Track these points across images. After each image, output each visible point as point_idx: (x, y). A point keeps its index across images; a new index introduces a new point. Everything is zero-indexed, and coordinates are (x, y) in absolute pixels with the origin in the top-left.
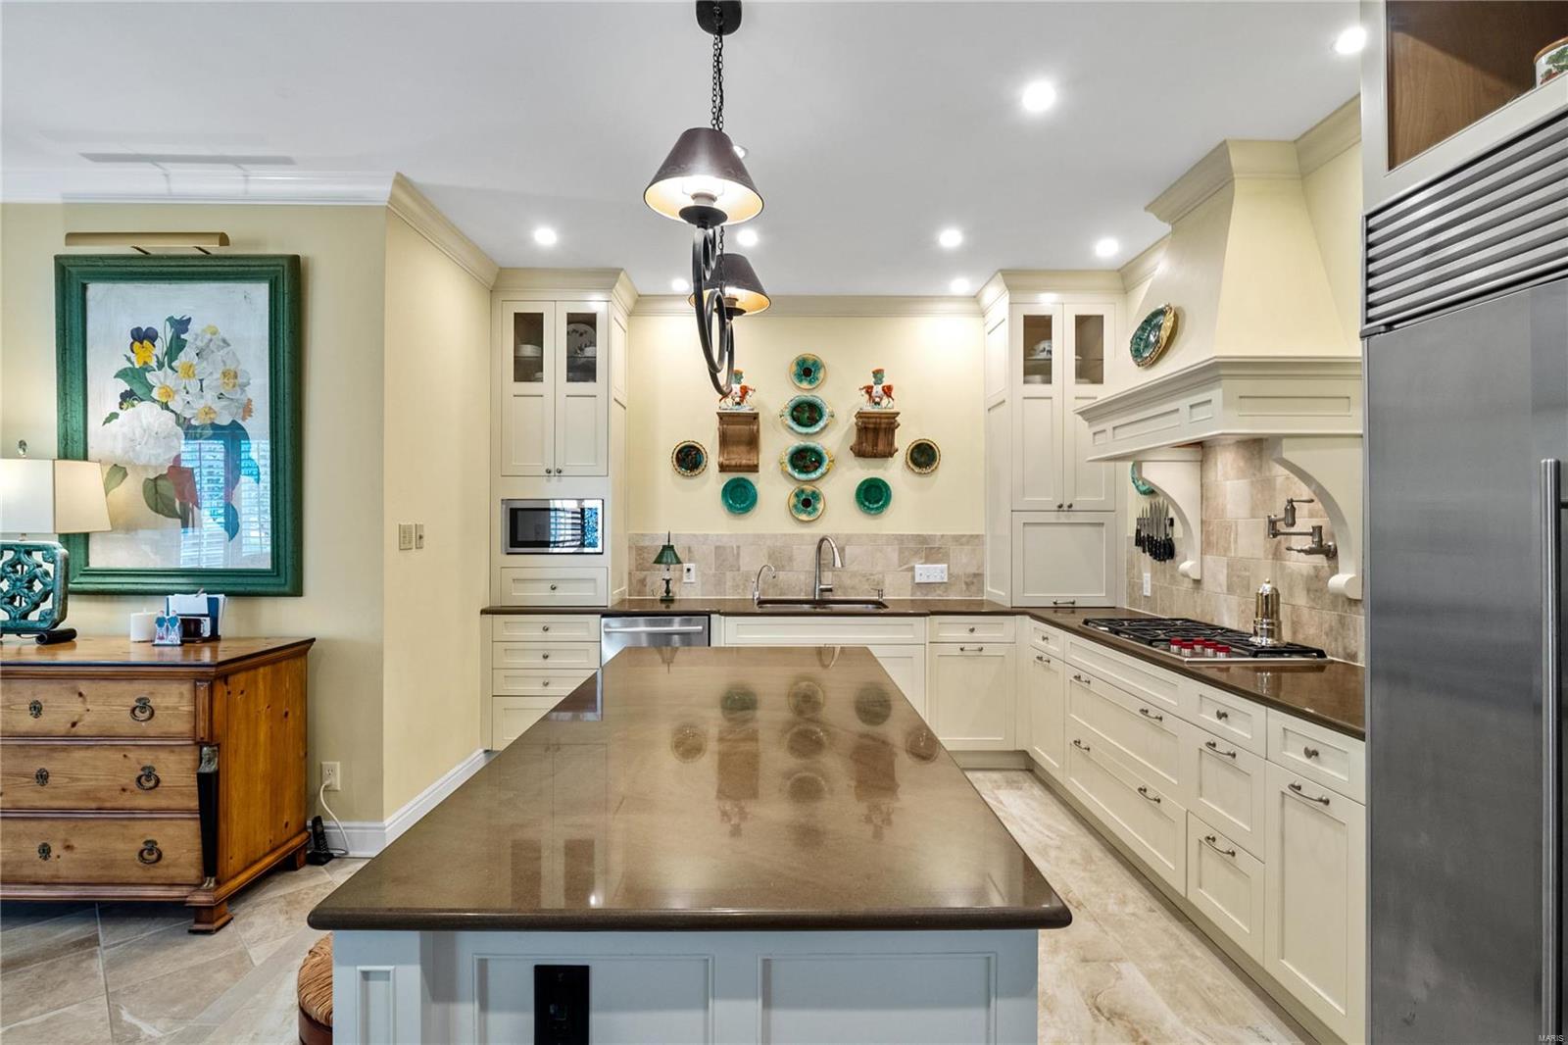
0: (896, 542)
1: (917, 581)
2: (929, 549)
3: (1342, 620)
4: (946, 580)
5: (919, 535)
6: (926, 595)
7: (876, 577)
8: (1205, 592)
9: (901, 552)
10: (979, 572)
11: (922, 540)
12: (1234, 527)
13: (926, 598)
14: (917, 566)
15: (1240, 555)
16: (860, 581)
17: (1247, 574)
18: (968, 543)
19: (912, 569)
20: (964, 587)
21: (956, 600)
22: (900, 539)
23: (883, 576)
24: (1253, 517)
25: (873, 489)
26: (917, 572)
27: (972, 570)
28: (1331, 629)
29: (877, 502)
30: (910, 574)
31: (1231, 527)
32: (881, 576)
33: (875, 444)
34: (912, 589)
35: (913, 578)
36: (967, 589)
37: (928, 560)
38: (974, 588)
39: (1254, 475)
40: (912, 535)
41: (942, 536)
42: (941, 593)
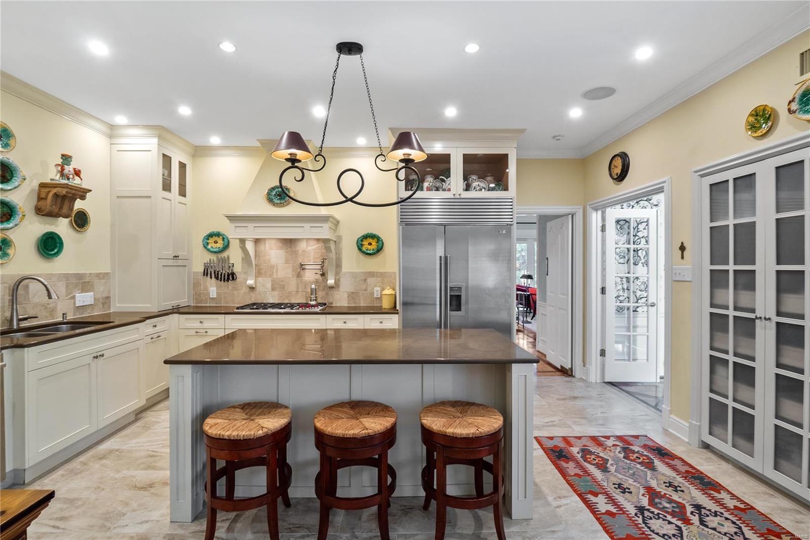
0: (64, 279)
1: (77, 305)
2: (82, 282)
3: (327, 294)
4: (93, 303)
5: (77, 274)
6: (82, 314)
7: (51, 306)
8: (257, 292)
9: (67, 286)
10: (109, 296)
11: (79, 276)
12: (275, 267)
13: (82, 316)
14: (77, 295)
15: (279, 277)
16: (41, 310)
17: (283, 283)
18: (103, 278)
19: (74, 297)
20: (101, 305)
21: (98, 315)
22: (67, 277)
23: (56, 305)
24: (286, 263)
25: (50, 240)
26: (77, 299)
27: (105, 295)
28: (323, 297)
29: (53, 250)
30: (72, 301)
31: (274, 267)
32: (54, 304)
33: (61, 208)
34: (74, 311)
35: (75, 303)
36: (103, 307)
37: (84, 290)
38: (106, 306)
39: (287, 249)
40: (74, 274)
41: (91, 274)
42: (90, 311)
